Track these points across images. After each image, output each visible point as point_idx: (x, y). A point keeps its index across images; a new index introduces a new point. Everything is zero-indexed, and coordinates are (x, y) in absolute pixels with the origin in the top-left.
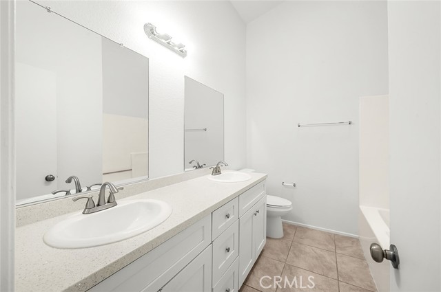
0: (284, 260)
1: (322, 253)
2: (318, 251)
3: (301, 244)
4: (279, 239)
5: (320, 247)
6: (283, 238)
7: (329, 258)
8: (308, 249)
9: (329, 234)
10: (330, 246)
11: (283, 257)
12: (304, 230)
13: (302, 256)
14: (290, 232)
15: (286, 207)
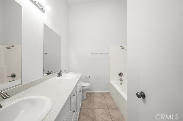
0: (89, 108)
1: (101, 101)
2: (100, 100)
3: (93, 99)
4: (85, 100)
5: (100, 98)
6: (87, 99)
7: (103, 102)
8: (96, 101)
9: (101, 93)
10: (103, 97)
11: (89, 106)
12: (93, 93)
13: (95, 104)
14: (89, 96)
15: (88, 86)
